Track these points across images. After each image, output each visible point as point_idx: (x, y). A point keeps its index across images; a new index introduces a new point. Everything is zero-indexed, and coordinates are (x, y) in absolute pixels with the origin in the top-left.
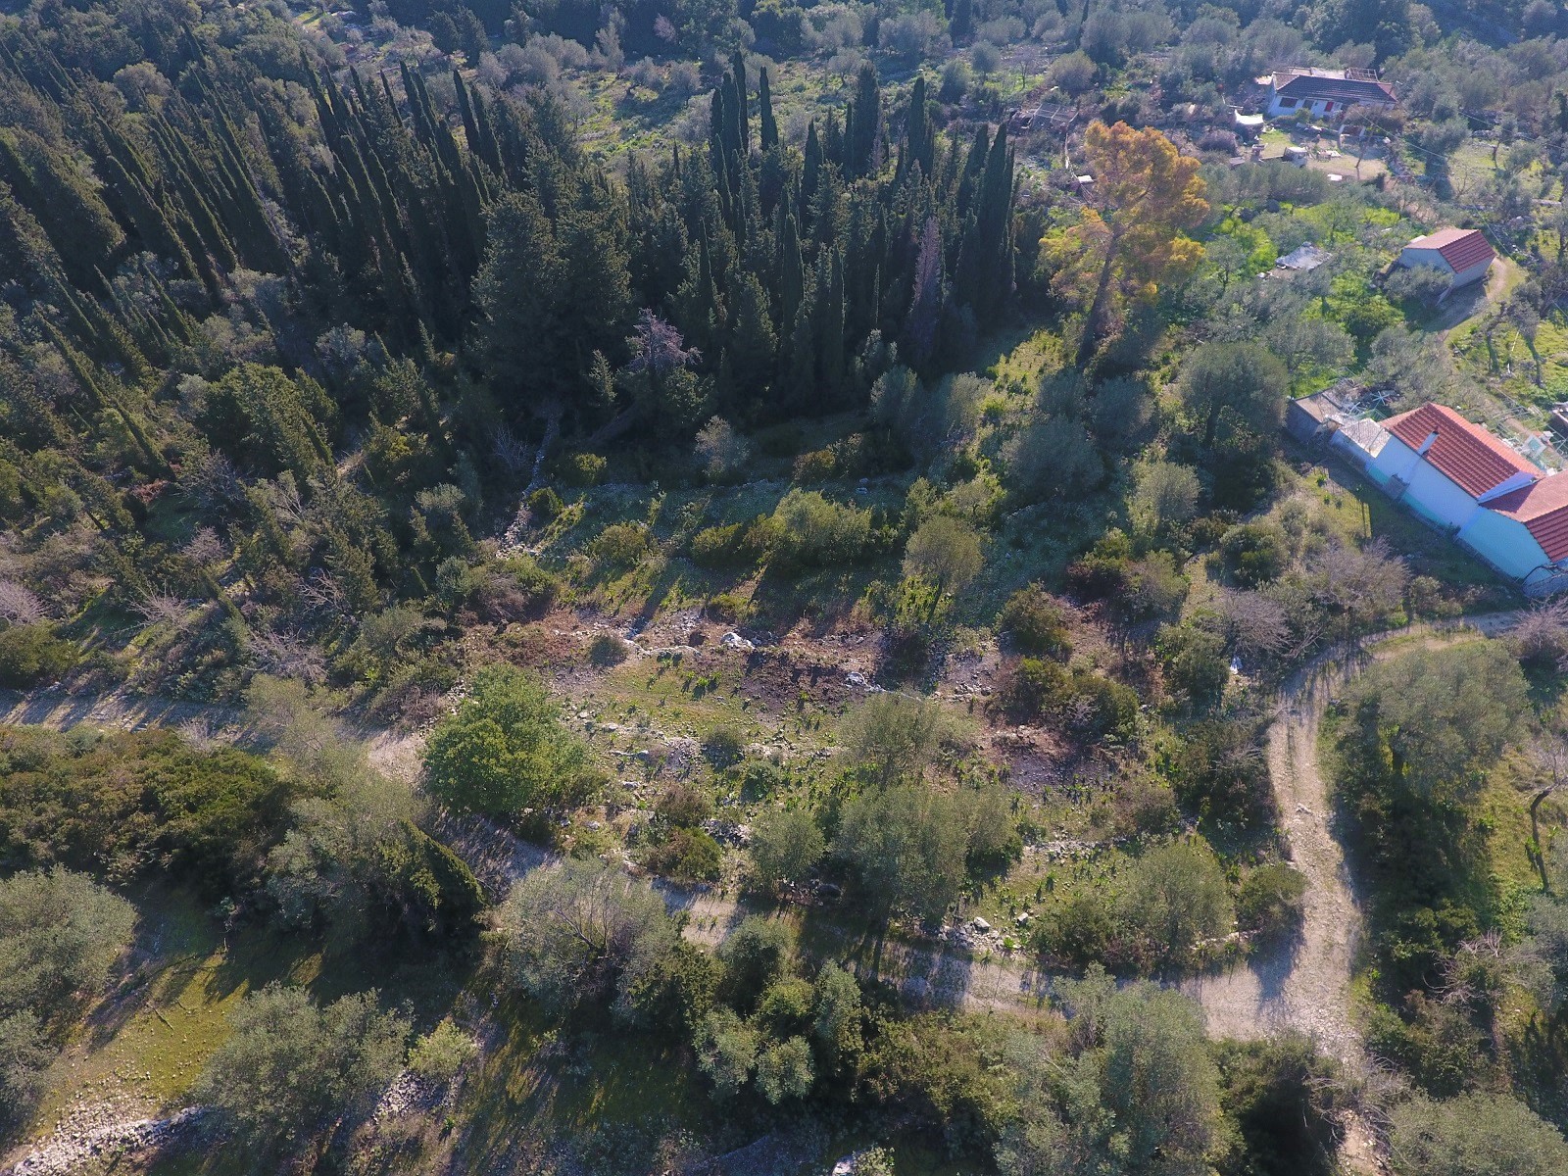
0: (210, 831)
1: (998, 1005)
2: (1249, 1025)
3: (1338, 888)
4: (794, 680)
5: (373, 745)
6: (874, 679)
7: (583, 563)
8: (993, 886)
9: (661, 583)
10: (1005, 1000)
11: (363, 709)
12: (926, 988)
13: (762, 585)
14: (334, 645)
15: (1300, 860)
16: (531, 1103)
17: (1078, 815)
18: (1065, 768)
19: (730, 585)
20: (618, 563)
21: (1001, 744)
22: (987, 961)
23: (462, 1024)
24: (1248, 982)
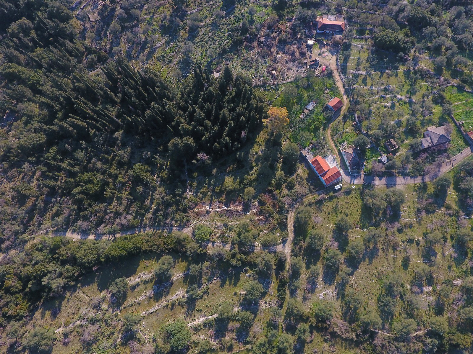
2: (281, 250)
3: (292, 233)
4: (233, 213)
6: (242, 211)
7: (200, 195)
8: (257, 238)
9: (212, 197)
10: (259, 250)
13: (226, 196)
17: (266, 228)
18: (265, 222)
19: (221, 196)
20: (205, 194)
21: (258, 219)
22: (257, 246)
24: (282, 245)
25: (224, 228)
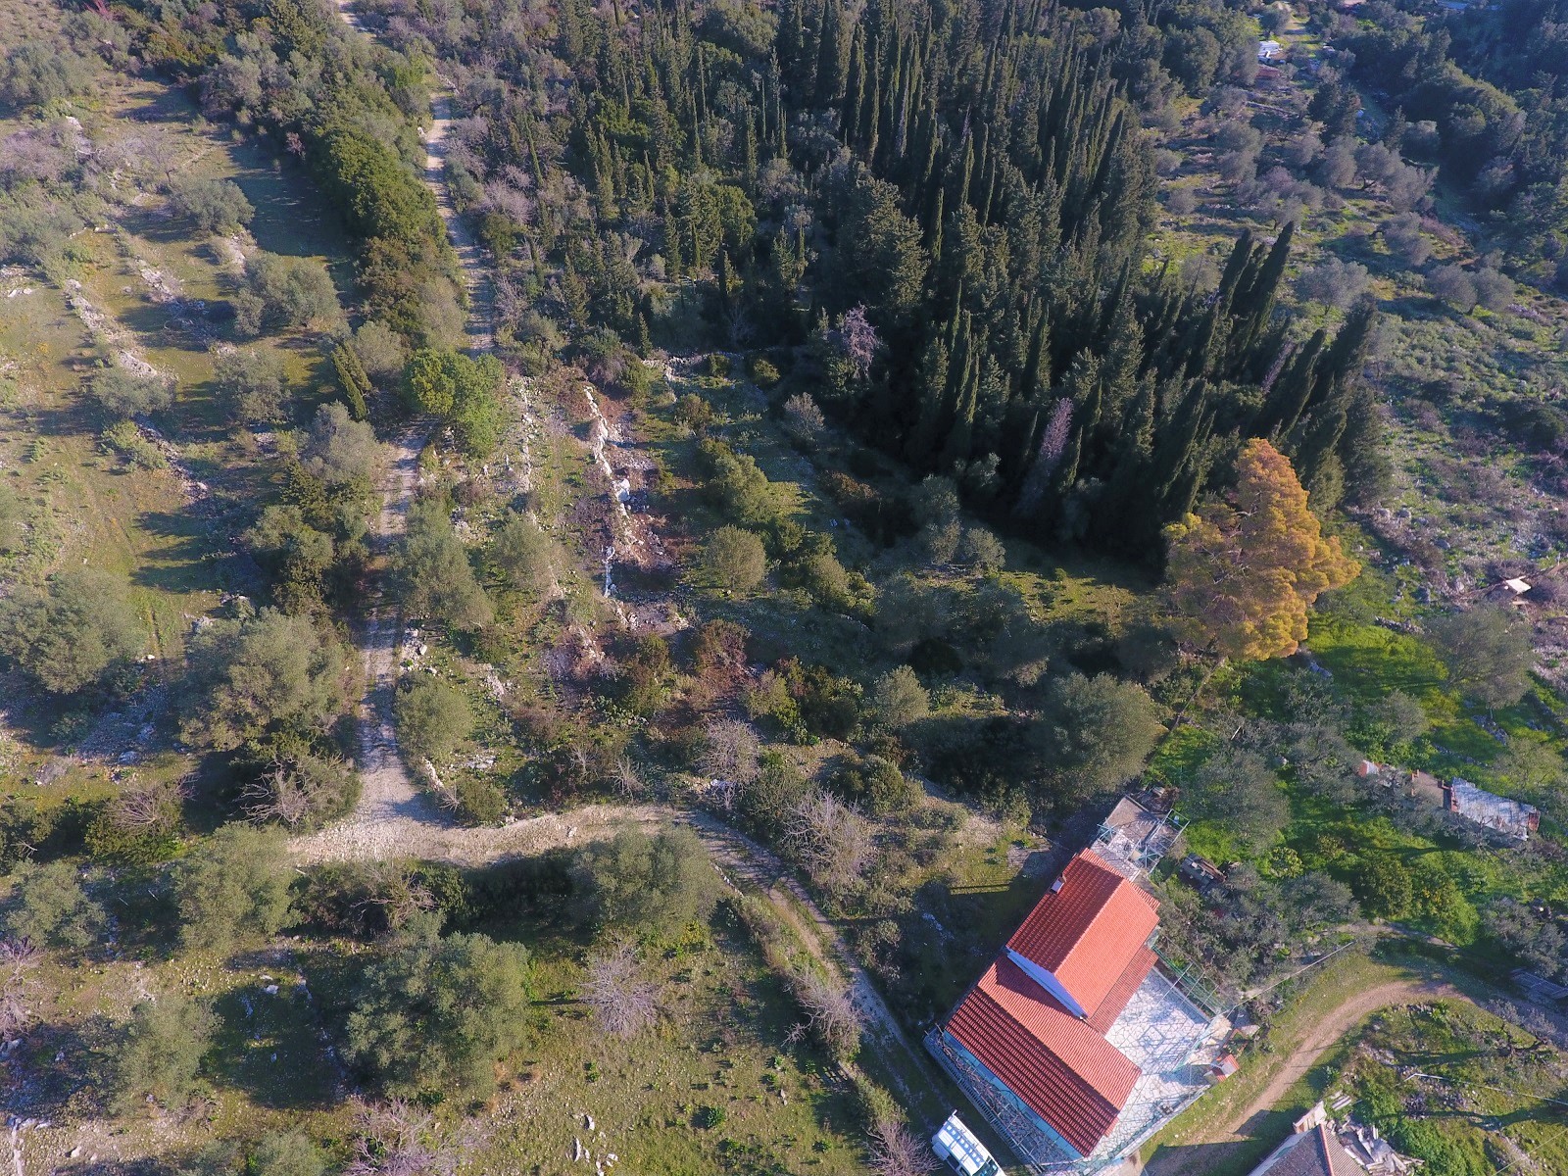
1: (367, 666)
2: (375, 797)
3: (500, 852)
6: (616, 563)
8: (452, 652)
9: (672, 443)
10: (371, 668)
12: (372, 631)
13: (691, 491)
15: (515, 827)
18: (567, 679)
19: (682, 474)
20: (676, 416)
21: (576, 639)
22: (395, 654)
24: (404, 792)
25: (504, 499)
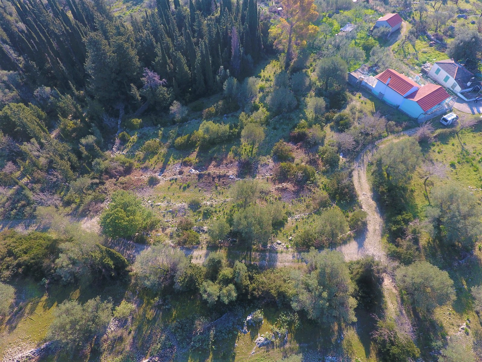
0: (33, 259)
1: (287, 264)
2: (356, 256)
3: (376, 214)
4: (213, 180)
5: (82, 223)
6: (237, 176)
7: (140, 154)
8: (281, 231)
9: (167, 157)
10: (288, 262)
11: (77, 212)
12: (266, 263)
13: (199, 153)
14: (62, 193)
15: (365, 208)
16: (155, 319)
17: (302, 206)
18: (297, 193)
19: (189, 154)
20: (151, 153)
21: (278, 189)
22: (282, 252)
23: (129, 300)
24: (354, 245)
25: (191, 213)
